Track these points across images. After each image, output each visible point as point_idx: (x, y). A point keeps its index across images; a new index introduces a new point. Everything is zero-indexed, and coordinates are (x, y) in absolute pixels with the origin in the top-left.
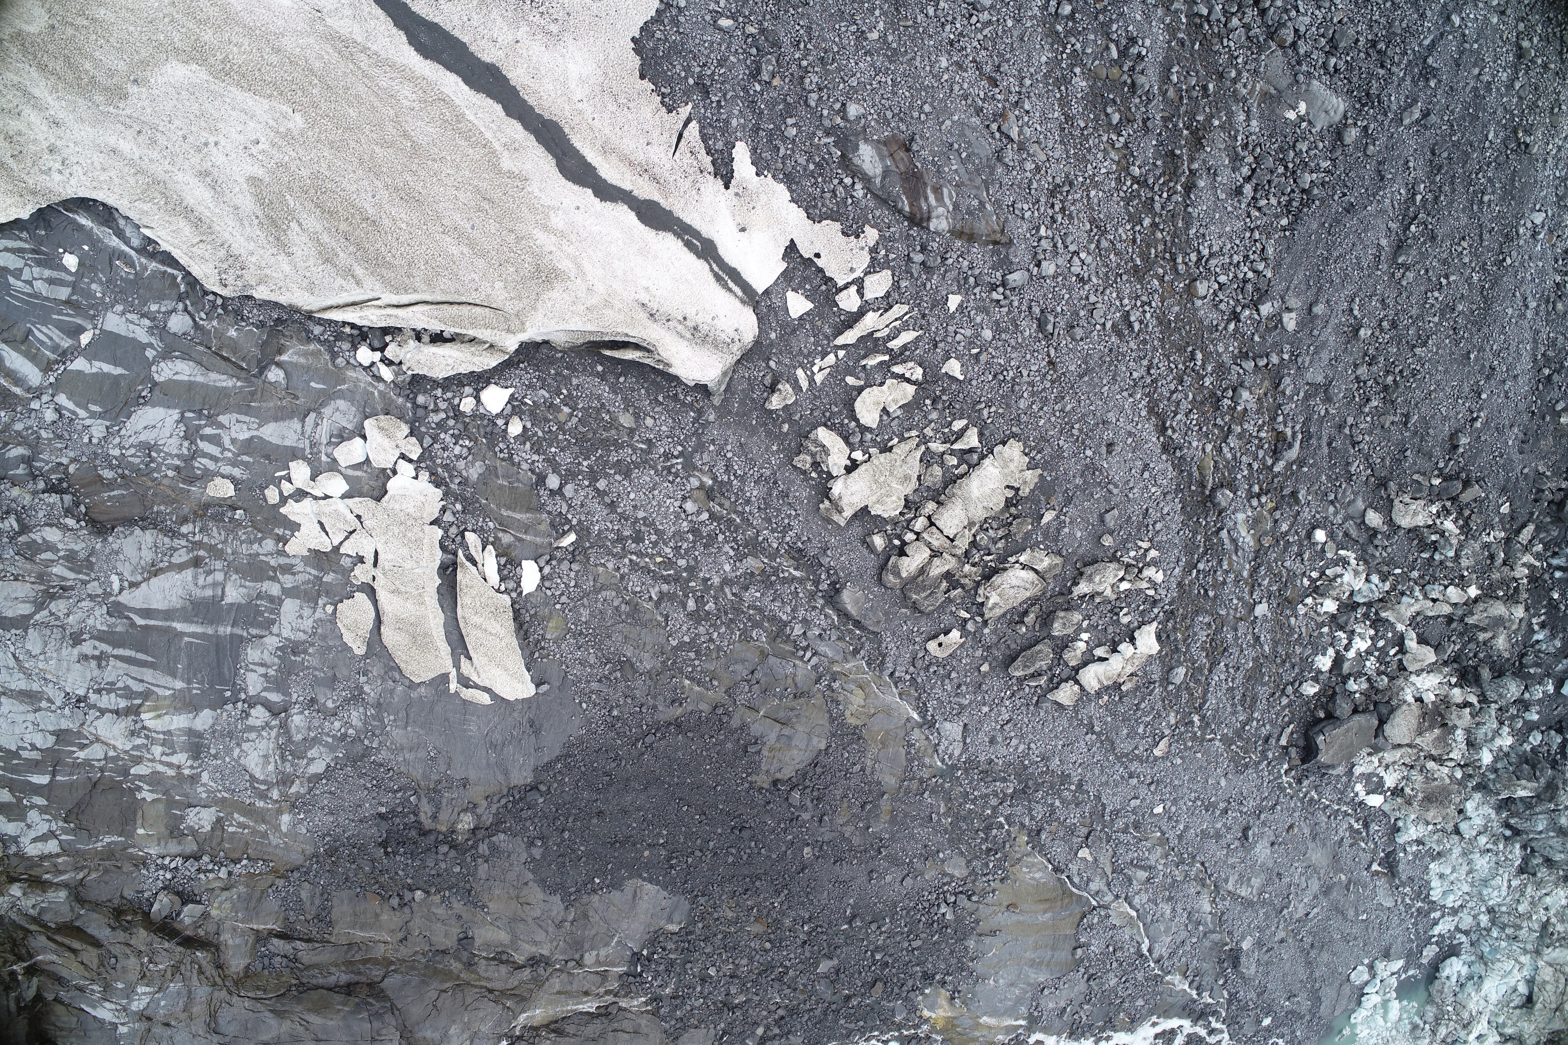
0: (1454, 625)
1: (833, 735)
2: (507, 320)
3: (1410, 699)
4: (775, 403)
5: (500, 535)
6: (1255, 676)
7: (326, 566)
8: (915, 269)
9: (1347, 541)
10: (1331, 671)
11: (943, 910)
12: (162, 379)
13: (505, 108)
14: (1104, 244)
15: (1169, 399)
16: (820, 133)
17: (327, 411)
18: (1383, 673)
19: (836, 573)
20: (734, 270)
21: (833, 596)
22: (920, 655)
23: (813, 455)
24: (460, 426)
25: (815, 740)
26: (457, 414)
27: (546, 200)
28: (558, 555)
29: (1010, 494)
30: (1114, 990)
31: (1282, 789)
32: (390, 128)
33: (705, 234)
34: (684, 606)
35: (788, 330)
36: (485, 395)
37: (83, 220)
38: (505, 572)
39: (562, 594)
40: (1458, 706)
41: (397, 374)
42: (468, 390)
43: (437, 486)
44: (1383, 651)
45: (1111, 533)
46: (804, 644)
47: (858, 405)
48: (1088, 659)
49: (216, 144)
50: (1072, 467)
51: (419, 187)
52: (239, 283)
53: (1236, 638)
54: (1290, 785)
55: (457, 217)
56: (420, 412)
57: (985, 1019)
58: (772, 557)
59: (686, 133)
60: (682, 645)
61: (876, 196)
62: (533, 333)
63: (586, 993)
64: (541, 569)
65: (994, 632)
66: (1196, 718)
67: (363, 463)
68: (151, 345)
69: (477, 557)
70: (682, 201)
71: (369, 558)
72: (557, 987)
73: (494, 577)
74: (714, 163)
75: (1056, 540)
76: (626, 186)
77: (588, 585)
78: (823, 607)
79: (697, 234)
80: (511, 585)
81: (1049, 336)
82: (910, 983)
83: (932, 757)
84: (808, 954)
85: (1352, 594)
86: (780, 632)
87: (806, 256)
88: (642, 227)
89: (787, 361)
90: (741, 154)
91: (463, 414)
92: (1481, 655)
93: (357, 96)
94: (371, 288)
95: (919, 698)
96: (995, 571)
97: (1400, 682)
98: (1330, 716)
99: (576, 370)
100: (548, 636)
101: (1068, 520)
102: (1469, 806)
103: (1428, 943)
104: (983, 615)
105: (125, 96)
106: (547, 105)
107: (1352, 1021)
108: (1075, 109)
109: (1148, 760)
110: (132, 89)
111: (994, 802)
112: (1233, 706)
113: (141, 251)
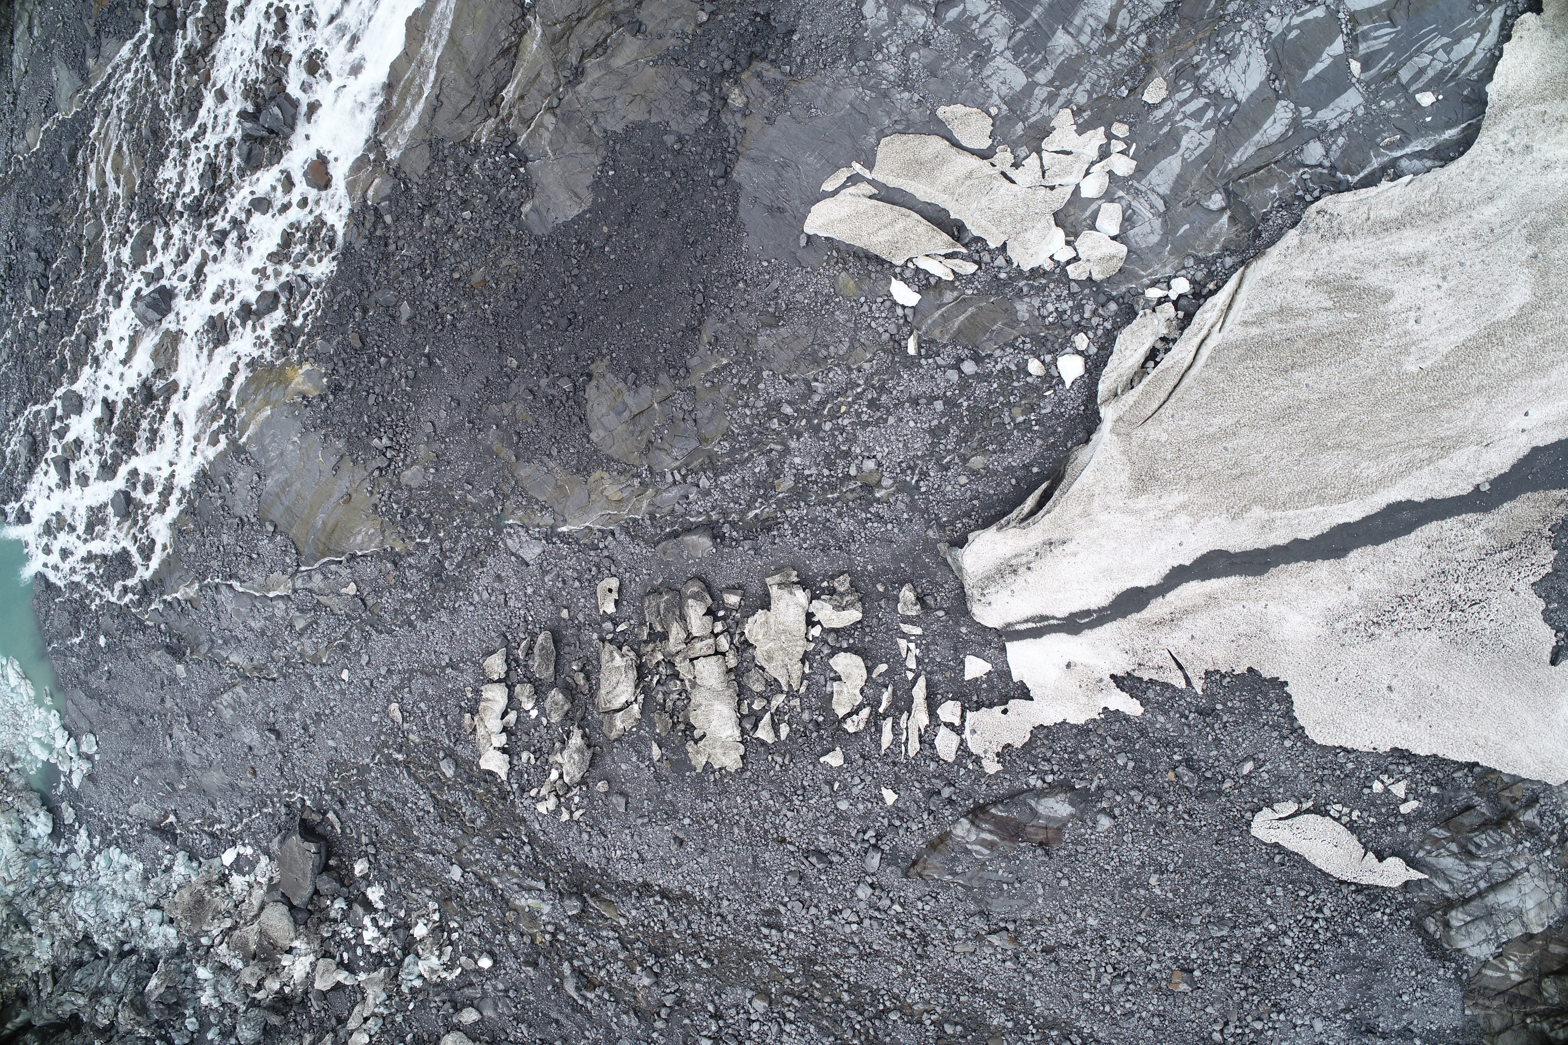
0: (334, 1021)
1: (595, 451)
2: (1131, 423)
3: (296, 943)
4: (907, 594)
5: (956, 294)
6: (403, 830)
7: (1031, 133)
8: (938, 783)
9: (465, 981)
10: (364, 894)
11: (385, 440)
12: (1278, 106)
13: (1303, 541)
14: (852, 950)
15: (686, 916)
16: (1104, 782)
17: (1157, 223)
18: (333, 936)
19: (730, 546)
20: (1040, 636)
21: (712, 530)
22: (613, 568)
23: (842, 595)
24: (1068, 323)
25: (602, 433)
26: (1079, 328)
27: (1205, 522)
28: (905, 329)
29: (697, 734)
30: (218, 534)
31: (292, 787)
32: (1354, 438)
33: (1086, 632)
34: (790, 403)
35: (959, 645)
36: (1079, 361)
37: (1451, 133)
38: (921, 276)
39: (870, 310)
40: (263, 979)
41: (1147, 301)
42: (1093, 350)
43: (1033, 270)
44: (352, 949)
45: (606, 794)
46: (689, 479)
47: (858, 660)
48: (512, 703)
49: (1439, 287)
50: (684, 800)
51: (1289, 428)
52: (1312, 225)
53: (446, 836)
54: (290, 796)
55: (1243, 442)
56: (1102, 298)
57: (268, 411)
58: (780, 502)
59: (1179, 673)
60: (759, 378)
61: (1021, 792)
62: (1104, 435)
63: (521, 97)
64: (904, 307)
65: (590, 642)
66: (400, 757)
67: (1094, 223)
68: (1312, 116)
69: (950, 262)
70: (1127, 633)
71: (1012, 173)
72: (544, 77)
73: (924, 264)
74: (1140, 679)
75: (632, 744)
76: (1171, 596)
77: (863, 336)
78: (709, 516)
79: (1092, 625)
80: (908, 274)
81: (807, 854)
82: (342, 371)
83: (520, 519)
84: (425, 303)
85: (418, 955)
86: (713, 466)
87: (1011, 702)
88: (1129, 585)
89: (935, 627)
90: (1132, 707)
91: (1076, 332)
92: (292, 1027)
93: (1397, 428)
94: (1234, 330)
95: (577, 543)
96: (640, 678)
97: (316, 946)
98: (325, 868)
99: (1048, 449)
100: (843, 274)
101: (642, 766)
102: (171, 932)
103: (78, 818)
104: (611, 641)
105: (1529, 239)
106: (1283, 576)
107: (54, 712)
108: (979, 1002)
109: (394, 694)
110: (1530, 250)
111: (447, 545)
112: (390, 795)
113: (1394, 163)
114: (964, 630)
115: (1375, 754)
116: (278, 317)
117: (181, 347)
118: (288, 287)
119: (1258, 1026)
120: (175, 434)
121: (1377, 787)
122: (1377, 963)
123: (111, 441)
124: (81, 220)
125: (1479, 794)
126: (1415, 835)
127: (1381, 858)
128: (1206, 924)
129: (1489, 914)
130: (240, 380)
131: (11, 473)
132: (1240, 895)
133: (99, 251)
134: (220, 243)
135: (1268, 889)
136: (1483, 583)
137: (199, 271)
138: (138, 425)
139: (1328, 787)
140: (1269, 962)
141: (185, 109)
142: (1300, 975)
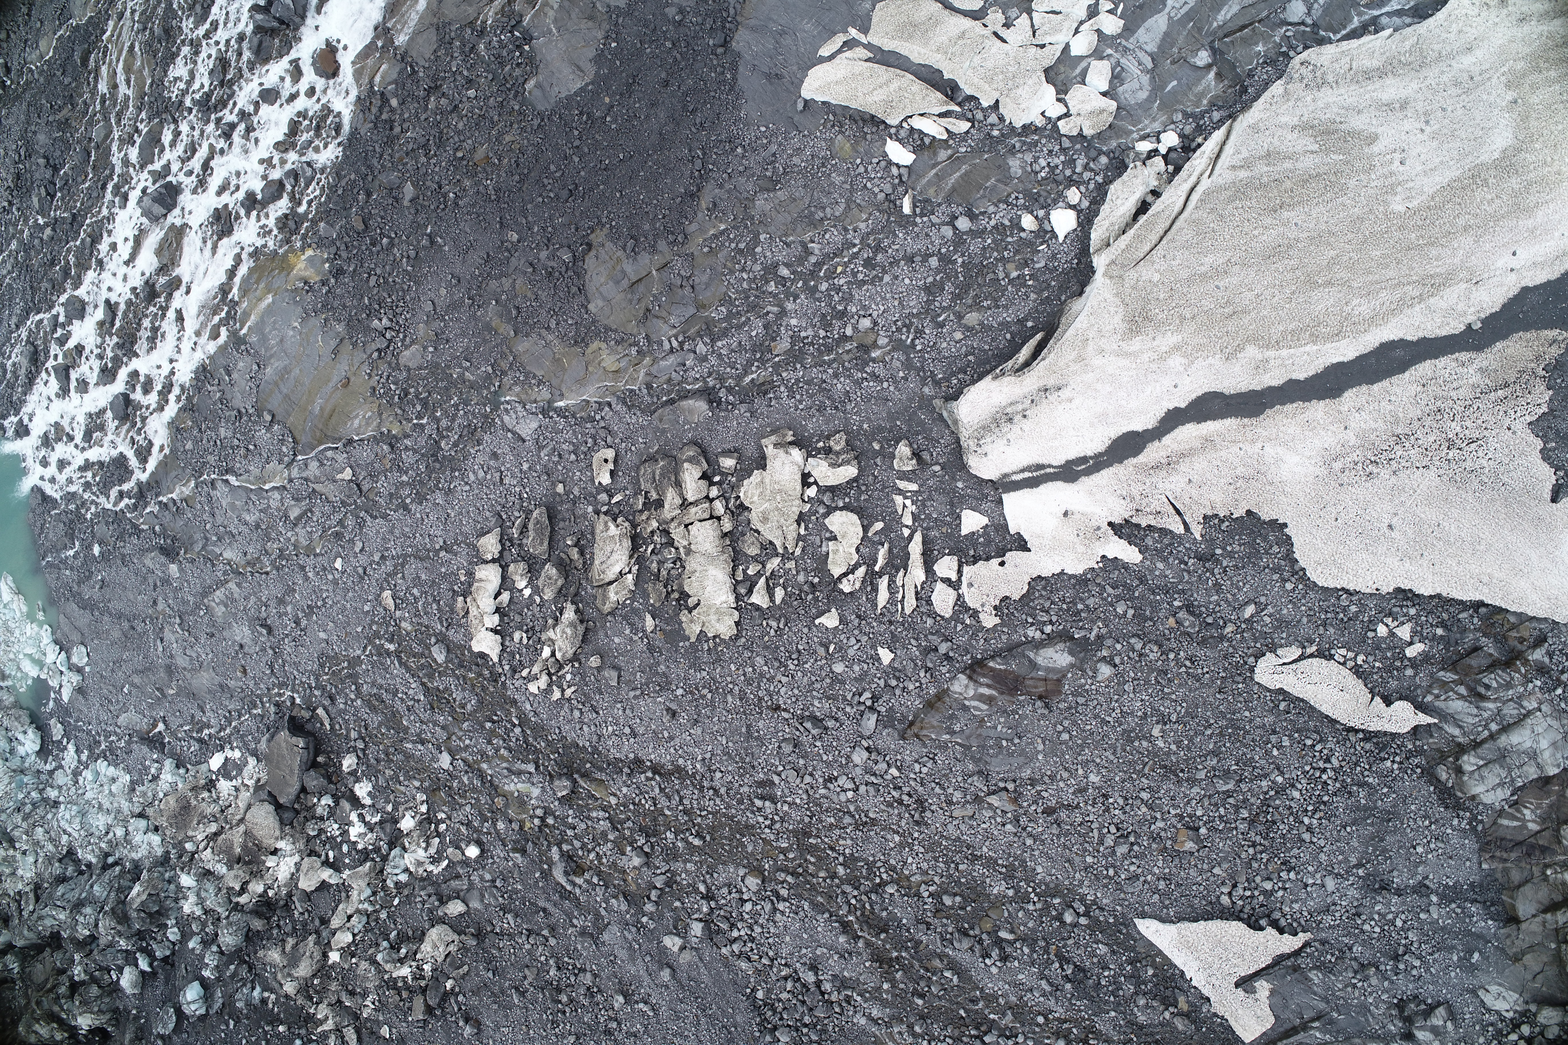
0: (317, 922)
1: (594, 322)
2: (1123, 266)
3: (281, 844)
4: (903, 449)
5: (950, 152)
6: (393, 720)
8: (935, 639)
9: (451, 874)
10: (352, 791)
11: (384, 321)
13: (1298, 382)
14: (847, 820)
15: (678, 792)
16: (1104, 631)
17: (1145, 79)
18: (319, 835)
19: (727, 410)
20: (1037, 486)
21: (709, 395)
22: (609, 439)
23: (838, 454)
24: (1060, 178)
25: (600, 303)
26: (1071, 182)
27: (1200, 363)
28: (901, 189)
29: (691, 602)
30: (215, 429)
31: (281, 685)
32: (1344, 275)
33: (1084, 479)
34: (787, 265)
35: (956, 500)
36: (1071, 215)
38: (916, 136)
39: (866, 171)
40: (246, 883)
41: (1138, 154)
42: (1085, 204)
43: (1024, 127)
44: (337, 847)
45: (599, 668)
46: (686, 347)
47: (854, 518)
48: (506, 583)
49: (1422, 130)
50: (677, 671)
51: (1280, 266)
52: (1296, 76)
53: (435, 724)
54: (280, 695)
55: (1235, 280)
56: (1093, 154)
57: (269, 299)
58: (777, 367)
59: (1177, 518)
60: (756, 241)
61: (1020, 645)
62: (1097, 285)
64: (898, 166)
65: (585, 516)
66: (392, 647)
67: (1084, 79)
69: (944, 121)
70: (1124, 478)
71: (1003, 33)
73: (918, 123)
74: (1138, 526)
75: (625, 618)
76: (1167, 439)
77: (858, 198)
78: (706, 382)
79: (1088, 472)
80: (903, 134)
81: (801, 719)
82: (344, 255)
83: (517, 395)
84: (428, 183)
85: (405, 849)
86: (711, 333)
87: (1008, 554)
88: (1125, 429)
89: (930, 483)
90: (1130, 554)
91: (1068, 187)
92: (275, 932)
93: (1387, 266)
94: (1223, 174)
95: (574, 416)
96: (635, 548)
97: (301, 845)
98: (314, 765)
99: (1041, 304)
100: (840, 137)
101: (635, 638)
102: (156, 839)
103: (66, 734)
104: (606, 513)
105: (1508, 86)
106: (1279, 417)
107: (46, 627)
108: (979, 869)
109: (386, 581)
110: (1510, 95)
111: (444, 423)
112: (381, 687)
113: (1375, 20)
114: (960, 485)
115: (1377, 595)
116: (282, 205)
117: (186, 240)
118: (294, 175)
119: (1268, 885)
120: (176, 330)
121: (1382, 630)
122: (1389, 812)
123: (112, 344)
124: (91, 123)
125: (1485, 635)
126: (1422, 679)
127: (1388, 702)
128: (1210, 779)
129: (1502, 757)
130: (243, 270)
131: (11, 386)
132: (1245, 746)
133: (108, 153)
134: (227, 135)
135: (1274, 739)
136: (1479, 422)
137: (206, 166)
138: (139, 325)
139: (1332, 630)
140: (1277, 817)
141: (198, 8)
142: (1309, 829)
